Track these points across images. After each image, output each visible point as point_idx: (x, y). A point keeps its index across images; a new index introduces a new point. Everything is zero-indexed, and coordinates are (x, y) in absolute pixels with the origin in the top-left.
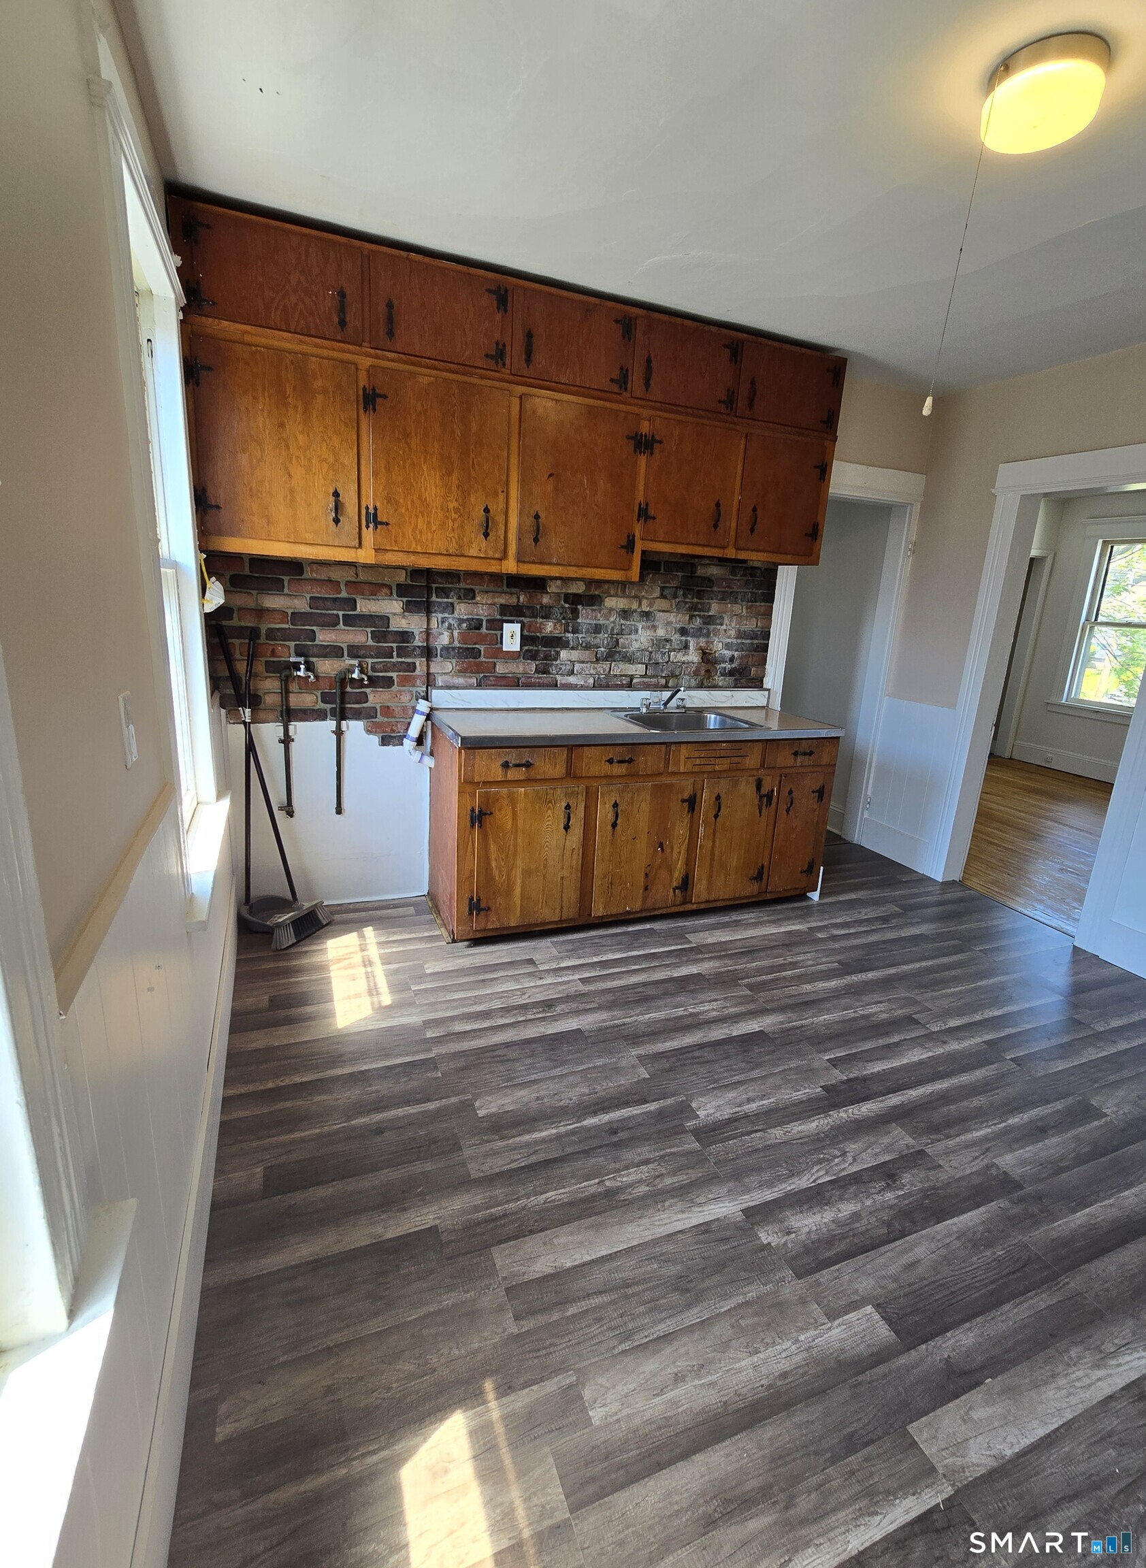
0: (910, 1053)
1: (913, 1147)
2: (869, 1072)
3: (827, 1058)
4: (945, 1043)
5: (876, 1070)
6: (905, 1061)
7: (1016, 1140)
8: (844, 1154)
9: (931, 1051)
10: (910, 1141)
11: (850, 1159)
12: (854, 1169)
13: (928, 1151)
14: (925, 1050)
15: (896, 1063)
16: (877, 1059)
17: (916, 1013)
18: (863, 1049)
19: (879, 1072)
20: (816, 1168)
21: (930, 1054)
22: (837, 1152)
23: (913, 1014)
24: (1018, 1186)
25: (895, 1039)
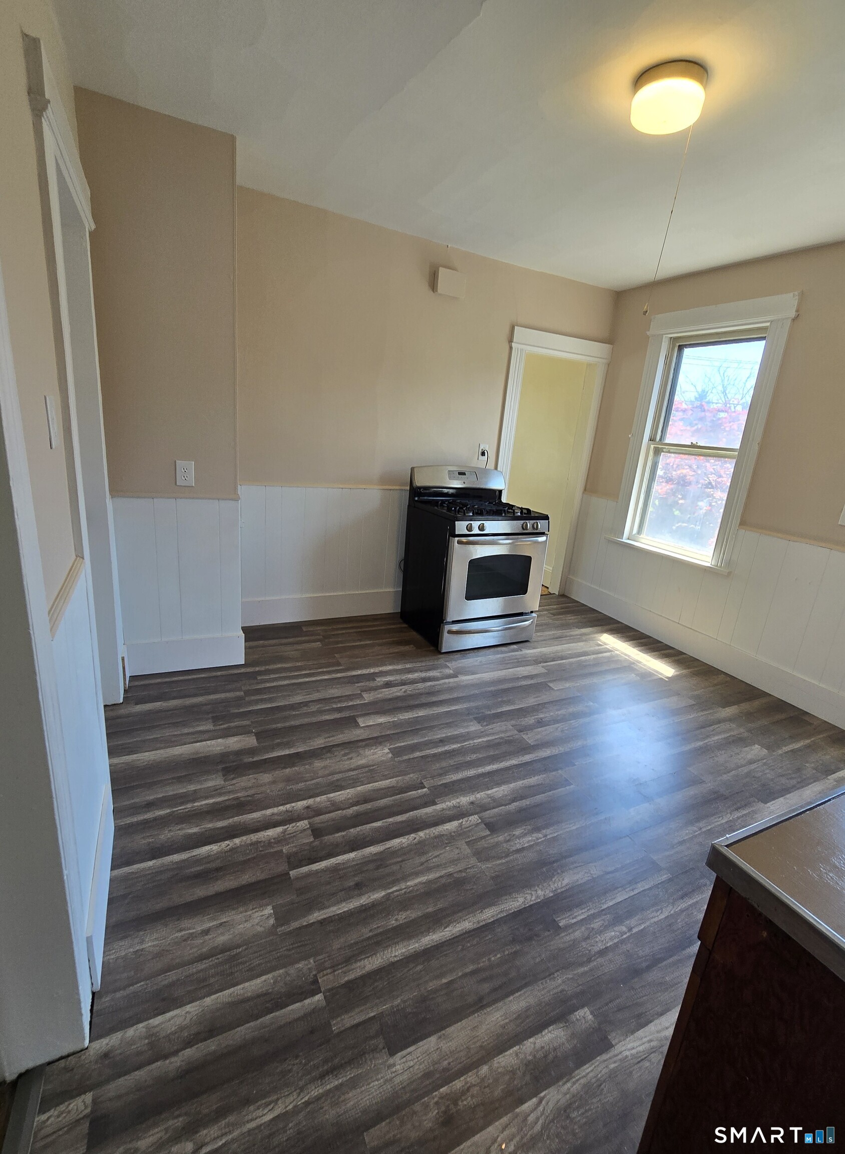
0: (506, 793)
1: (524, 734)
2: (541, 776)
3: (572, 786)
4: (472, 803)
5: (536, 778)
6: (512, 785)
7: (464, 736)
8: (562, 731)
9: (488, 795)
10: (524, 736)
11: (559, 729)
12: (557, 725)
13: (516, 732)
14: (492, 795)
15: (520, 783)
16: (533, 786)
17: (484, 837)
18: (543, 795)
19: (534, 776)
20: (577, 725)
21: (489, 792)
22: (566, 732)
23: (487, 836)
24: (475, 718)
25: (513, 806)
